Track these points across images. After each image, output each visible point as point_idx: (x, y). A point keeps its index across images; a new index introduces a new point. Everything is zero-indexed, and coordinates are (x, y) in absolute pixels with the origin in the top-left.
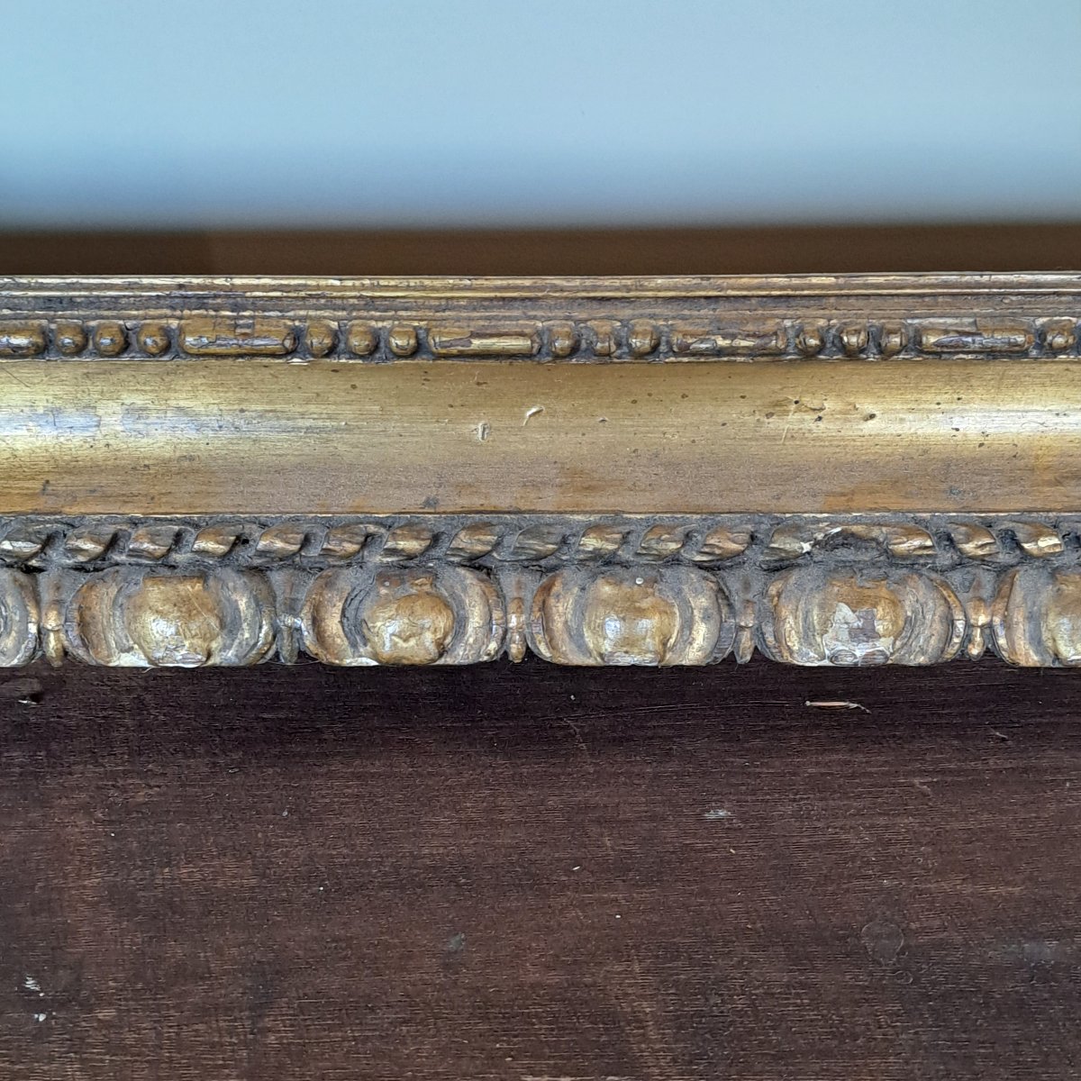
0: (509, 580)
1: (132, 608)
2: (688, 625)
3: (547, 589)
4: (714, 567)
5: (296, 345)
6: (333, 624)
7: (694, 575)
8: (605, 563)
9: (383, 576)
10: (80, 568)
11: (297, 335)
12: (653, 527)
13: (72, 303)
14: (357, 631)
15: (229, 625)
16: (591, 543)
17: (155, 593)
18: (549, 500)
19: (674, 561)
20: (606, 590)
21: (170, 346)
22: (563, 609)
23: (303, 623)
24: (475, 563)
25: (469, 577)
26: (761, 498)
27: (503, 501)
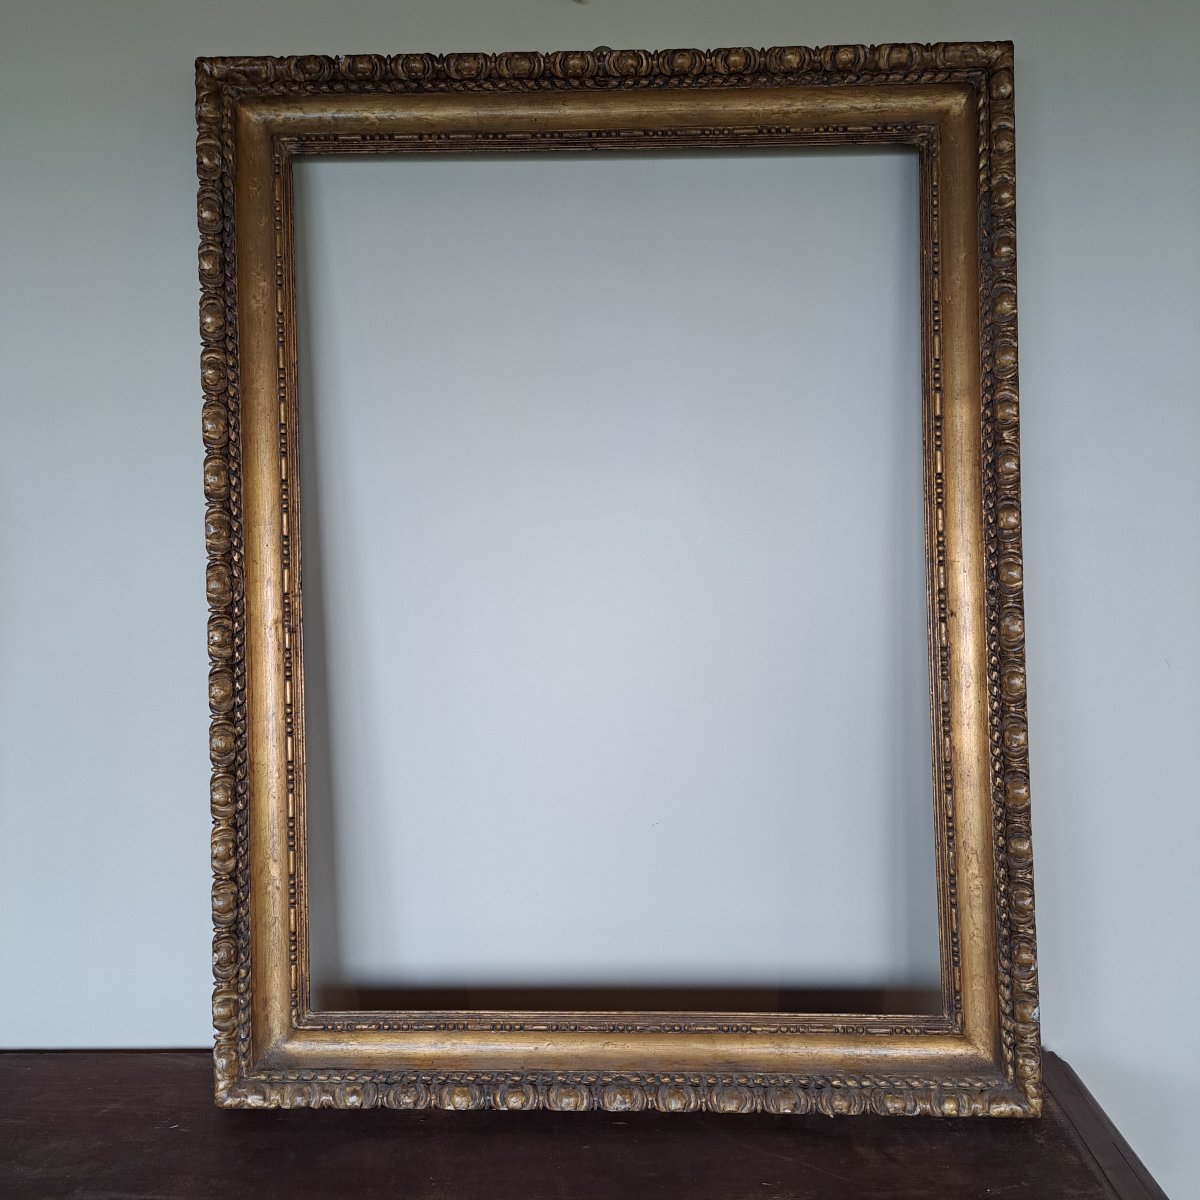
0: (539, 1088)
1: (452, 1094)
2: (582, 1100)
3: (549, 1090)
4: (588, 1085)
5: (494, 1028)
6: (498, 1099)
7: (584, 1087)
8: (564, 1084)
9: (510, 1086)
10: (440, 1084)
11: (494, 1025)
12: (575, 1074)
13: (443, 1018)
14: (504, 1100)
15: (474, 1099)
16: (560, 1078)
17: (457, 1090)
18: (551, 1067)
19: (579, 1083)
20: (563, 1090)
21: (465, 1028)
22: (553, 1096)
23: (491, 1098)
24: (532, 1084)
25: (531, 1087)
26: (601, 1067)
27: (540, 1068)
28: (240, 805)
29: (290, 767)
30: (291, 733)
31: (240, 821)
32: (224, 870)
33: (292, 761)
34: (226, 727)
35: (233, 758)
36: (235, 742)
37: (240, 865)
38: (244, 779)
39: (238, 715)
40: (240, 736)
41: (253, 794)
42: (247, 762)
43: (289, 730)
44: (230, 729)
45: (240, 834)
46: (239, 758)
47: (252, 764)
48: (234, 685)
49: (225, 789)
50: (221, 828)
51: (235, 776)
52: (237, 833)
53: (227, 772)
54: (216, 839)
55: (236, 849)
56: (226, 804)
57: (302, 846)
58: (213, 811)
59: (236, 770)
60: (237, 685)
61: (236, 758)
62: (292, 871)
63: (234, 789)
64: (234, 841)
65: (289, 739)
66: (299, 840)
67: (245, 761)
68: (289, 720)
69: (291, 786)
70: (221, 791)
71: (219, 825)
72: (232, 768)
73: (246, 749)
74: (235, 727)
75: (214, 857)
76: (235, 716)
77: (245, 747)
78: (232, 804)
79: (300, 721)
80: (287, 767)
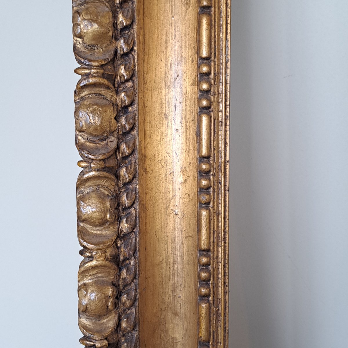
28: (125, 226)
29: (204, 166)
30: (208, 108)
31: (124, 252)
32: (98, 332)
33: (208, 157)
34: (102, 91)
35: (113, 146)
36: (117, 118)
37: (124, 325)
38: (130, 182)
39: (122, 71)
40: (125, 108)
41: (144, 208)
42: (137, 155)
43: (205, 103)
44: (109, 94)
45: (124, 271)
46: (123, 147)
47: (144, 157)
48: (115, 17)
49: (101, 198)
50: (94, 263)
51: (118, 177)
52: (120, 270)
53: (104, 169)
54: (86, 281)
55: (118, 297)
56: (102, 223)
57: (221, 296)
58: (82, 233)
59: (119, 166)
60: (121, 18)
61: (118, 148)
62: (203, 335)
63: (116, 198)
64: (114, 285)
65: (205, 119)
66: (216, 286)
67: (132, 153)
68: (205, 86)
69: (205, 198)
70: (94, 200)
71: (91, 258)
72: (111, 163)
73: (135, 132)
74: (117, 93)
75: (83, 311)
76: (117, 72)
77: (132, 129)
78: (112, 223)
79: (222, 88)
80: (199, 166)
